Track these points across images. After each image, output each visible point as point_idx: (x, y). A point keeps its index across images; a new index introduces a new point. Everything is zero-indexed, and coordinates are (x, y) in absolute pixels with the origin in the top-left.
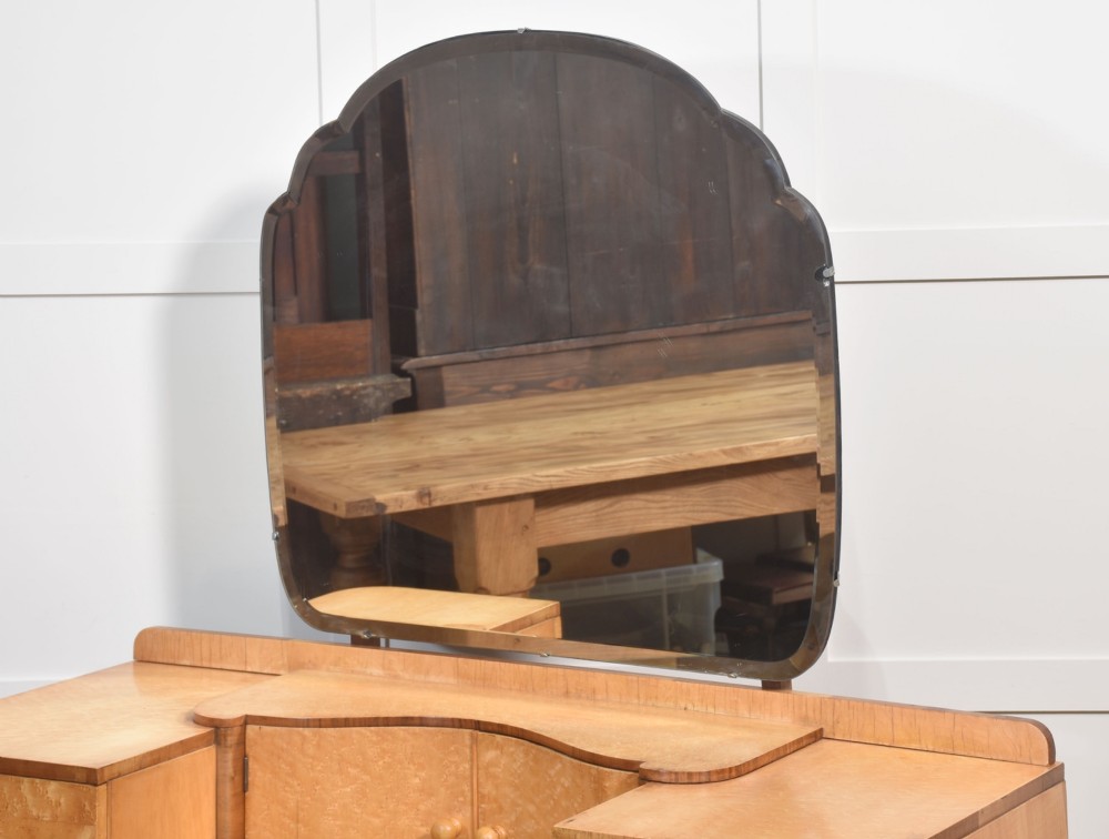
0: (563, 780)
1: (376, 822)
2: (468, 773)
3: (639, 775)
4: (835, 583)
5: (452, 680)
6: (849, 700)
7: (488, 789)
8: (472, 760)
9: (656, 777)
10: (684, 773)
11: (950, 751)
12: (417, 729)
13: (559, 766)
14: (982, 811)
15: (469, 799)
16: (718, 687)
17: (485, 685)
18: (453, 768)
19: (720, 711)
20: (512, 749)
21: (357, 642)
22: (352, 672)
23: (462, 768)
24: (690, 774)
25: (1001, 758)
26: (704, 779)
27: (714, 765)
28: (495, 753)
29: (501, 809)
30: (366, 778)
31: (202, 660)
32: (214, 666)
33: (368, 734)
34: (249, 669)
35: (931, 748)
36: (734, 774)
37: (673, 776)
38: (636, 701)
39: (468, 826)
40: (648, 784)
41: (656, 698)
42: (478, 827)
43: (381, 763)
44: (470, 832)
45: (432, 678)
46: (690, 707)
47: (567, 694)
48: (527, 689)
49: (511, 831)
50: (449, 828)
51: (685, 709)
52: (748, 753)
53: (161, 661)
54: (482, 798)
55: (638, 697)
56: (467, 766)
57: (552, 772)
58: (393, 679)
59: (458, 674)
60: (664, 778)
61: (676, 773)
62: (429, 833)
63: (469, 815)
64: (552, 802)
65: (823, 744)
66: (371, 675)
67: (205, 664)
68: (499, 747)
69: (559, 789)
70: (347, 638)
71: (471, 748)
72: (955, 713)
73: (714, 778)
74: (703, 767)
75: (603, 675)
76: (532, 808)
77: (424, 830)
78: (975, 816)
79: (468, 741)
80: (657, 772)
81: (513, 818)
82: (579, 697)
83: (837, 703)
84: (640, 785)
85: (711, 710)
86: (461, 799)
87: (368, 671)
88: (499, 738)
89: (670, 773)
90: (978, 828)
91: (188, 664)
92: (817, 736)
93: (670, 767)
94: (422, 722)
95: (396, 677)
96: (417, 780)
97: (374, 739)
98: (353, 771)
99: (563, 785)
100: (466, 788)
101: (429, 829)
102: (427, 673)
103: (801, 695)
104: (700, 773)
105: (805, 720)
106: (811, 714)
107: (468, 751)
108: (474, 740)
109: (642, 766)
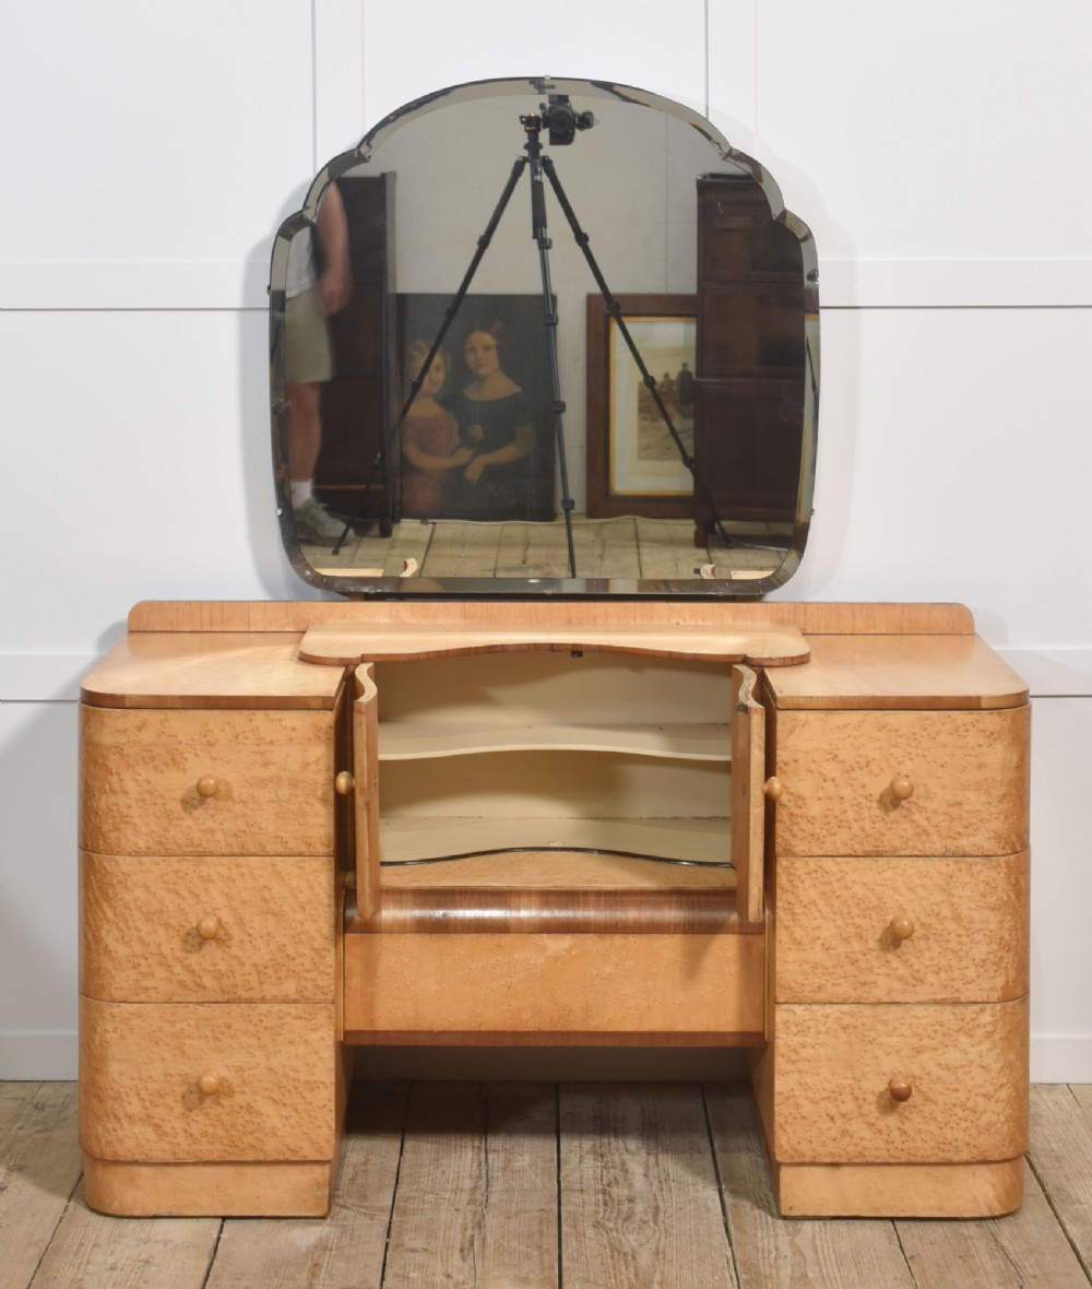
31: (202, 625)
32: (215, 629)
34: (253, 630)
41: (652, 618)
45: (439, 621)
53: (158, 629)
67: (205, 629)
91: (187, 629)
106: (786, 616)
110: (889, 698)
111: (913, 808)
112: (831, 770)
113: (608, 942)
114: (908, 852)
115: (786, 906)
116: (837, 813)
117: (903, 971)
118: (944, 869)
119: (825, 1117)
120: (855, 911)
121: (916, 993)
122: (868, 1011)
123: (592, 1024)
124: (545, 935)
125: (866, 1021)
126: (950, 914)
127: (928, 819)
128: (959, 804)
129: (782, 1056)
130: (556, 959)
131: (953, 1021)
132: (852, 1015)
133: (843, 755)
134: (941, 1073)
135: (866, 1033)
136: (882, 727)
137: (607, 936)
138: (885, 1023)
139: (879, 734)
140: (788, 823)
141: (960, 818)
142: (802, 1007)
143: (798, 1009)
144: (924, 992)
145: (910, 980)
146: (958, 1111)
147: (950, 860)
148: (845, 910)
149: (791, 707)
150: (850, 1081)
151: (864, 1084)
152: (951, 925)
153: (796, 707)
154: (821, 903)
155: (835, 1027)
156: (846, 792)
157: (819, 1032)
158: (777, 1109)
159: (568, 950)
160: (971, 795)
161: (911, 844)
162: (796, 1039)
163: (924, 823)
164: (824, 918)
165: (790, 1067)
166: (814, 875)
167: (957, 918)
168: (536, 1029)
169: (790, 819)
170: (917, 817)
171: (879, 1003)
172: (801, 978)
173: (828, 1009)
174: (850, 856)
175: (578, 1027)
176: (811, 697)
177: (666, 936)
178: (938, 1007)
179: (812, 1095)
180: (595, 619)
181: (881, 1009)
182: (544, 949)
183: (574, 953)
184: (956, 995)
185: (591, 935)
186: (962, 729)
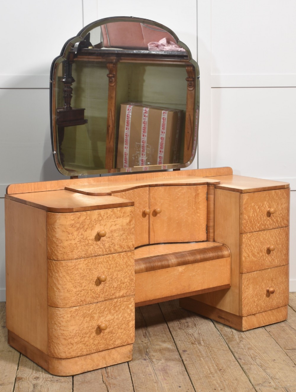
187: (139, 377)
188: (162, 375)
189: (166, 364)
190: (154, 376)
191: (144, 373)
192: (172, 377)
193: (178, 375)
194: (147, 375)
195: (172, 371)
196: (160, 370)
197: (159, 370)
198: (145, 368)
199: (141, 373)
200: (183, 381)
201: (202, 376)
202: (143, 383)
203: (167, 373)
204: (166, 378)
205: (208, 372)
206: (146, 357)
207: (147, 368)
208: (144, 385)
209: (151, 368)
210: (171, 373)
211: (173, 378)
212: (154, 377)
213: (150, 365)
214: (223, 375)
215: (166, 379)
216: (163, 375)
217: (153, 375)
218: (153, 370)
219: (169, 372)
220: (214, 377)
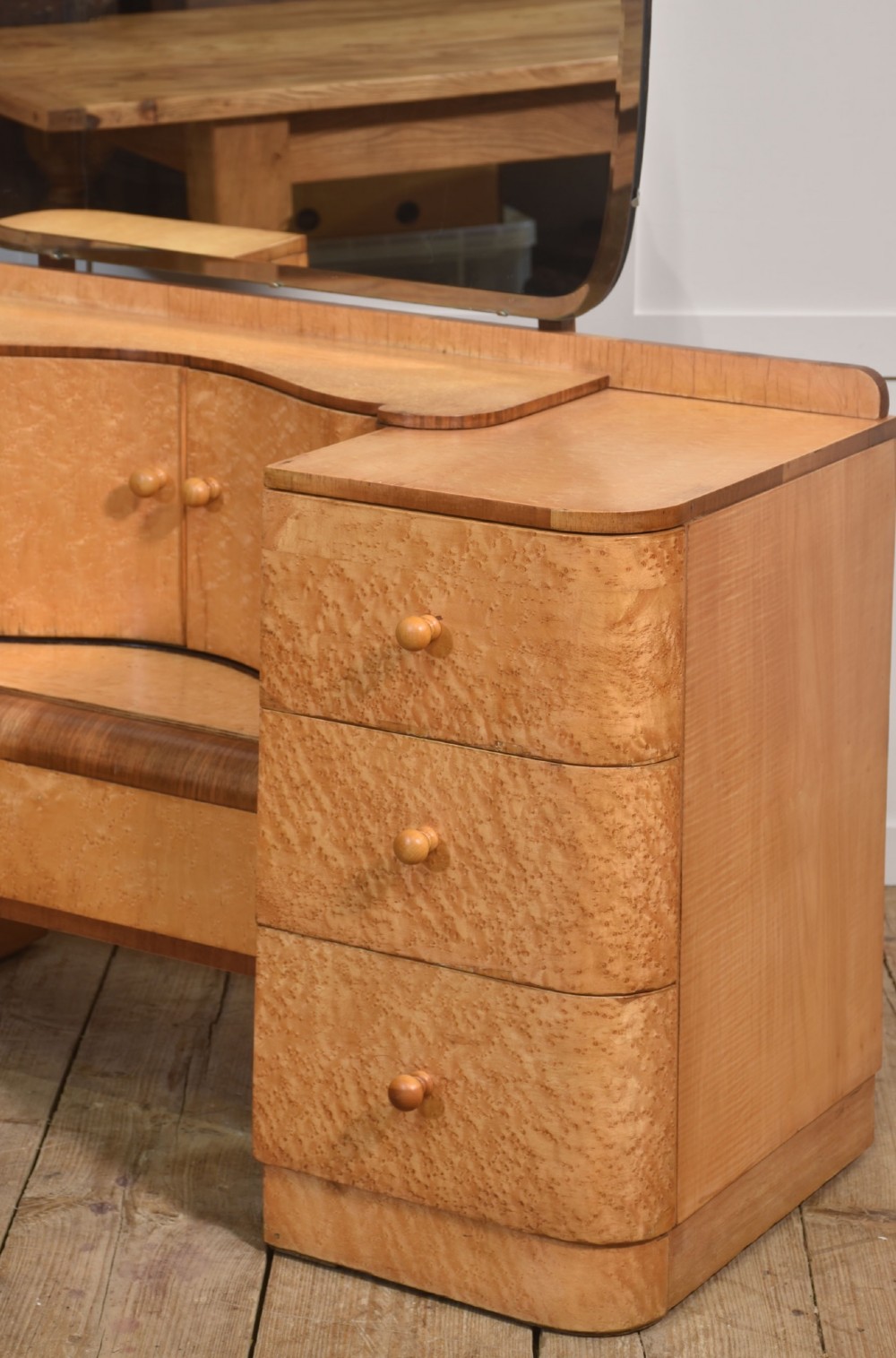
0: (287, 425)
1: (64, 468)
2: (175, 417)
3: (378, 418)
4: (633, 203)
5: (162, 313)
6: (642, 344)
7: (199, 435)
8: (180, 401)
9: (397, 421)
10: (431, 417)
11: (761, 403)
12: (114, 363)
13: (283, 409)
14: (788, 464)
15: (176, 446)
16: (484, 328)
17: (201, 318)
18: (157, 411)
19: (486, 356)
20: (229, 390)
21: (46, 263)
22: (40, 298)
23: (167, 411)
24: (438, 419)
25: (821, 411)
26: (455, 424)
27: (470, 409)
28: (208, 395)
29: (214, 459)
30: (51, 417)
33: (54, 366)
35: (738, 399)
36: (492, 420)
37: (418, 421)
38: (384, 342)
39: (175, 477)
40: (387, 428)
42: (187, 477)
43: (69, 400)
44: (176, 485)
45: (137, 309)
46: (450, 350)
47: (301, 332)
48: (252, 325)
49: (226, 485)
50: (151, 479)
51: (444, 352)
52: (512, 399)
54: (192, 445)
55: (387, 338)
56: (174, 408)
57: (275, 416)
58: (90, 309)
59: (170, 305)
60: (408, 423)
61: (422, 417)
62: (127, 483)
63: (175, 464)
64: (274, 451)
65: (609, 395)
66: (63, 303)
68: (212, 387)
69: (283, 436)
70: (34, 258)
71: (180, 388)
72: (770, 359)
73: (468, 424)
74: (456, 413)
75: (345, 311)
76: (250, 458)
77: (122, 481)
78: (778, 470)
79: (175, 379)
80: (400, 415)
81: (229, 469)
82: (316, 336)
83: (628, 347)
84: (378, 429)
85: (475, 354)
86: (167, 446)
87: (60, 298)
88: (213, 376)
89: (415, 416)
90: (780, 483)
92: (601, 385)
93: (416, 411)
94: (119, 355)
95: (93, 306)
96: (113, 423)
97: (62, 372)
98: (35, 408)
99: (287, 431)
100: (173, 434)
101: (127, 479)
102: (131, 303)
103: (584, 338)
104: (451, 418)
105: (588, 366)
107: (175, 391)
108: (183, 379)
109: (381, 408)
110: (417, 492)
111: (448, 669)
112: (330, 589)
113: (100, 791)
114: (440, 734)
115: (271, 781)
116: (341, 655)
117: (429, 914)
118: (487, 768)
119: (321, 1111)
120: (363, 807)
121: (448, 950)
122: (380, 963)
123: (79, 905)
124: (22, 766)
125: (379, 978)
126: (497, 842)
127: (470, 689)
128: (513, 673)
129: (266, 1004)
130: (37, 803)
131: (501, 1006)
132: (359, 962)
133: (351, 572)
134: (483, 1082)
135: (378, 996)
136: (402, 534)
137: (100, 782)
138: (403, 986)
139: (402, 547)
140: (276, 659)
141: (516, 695)
142: (292, 937)
143: (289, 940)
144: (458, 954)
145: (439, 930)
146: (506, 1147)
147: (499, 758)
148: (350, 804)
149: (282, 486)
150: (356, 1064)
151: (373, 1071)
152: (500, 859)
153: (289, 487)
154: (318, 788)
155: (337, 977)
156: (355, 629)
157: (314, 981)
158: (256, 1080)
159: (53, 793)
160: (533, 663)
161: (445, 722)
162: (282, 982)
163: (464, 696)
164: (322, 811)
165: (275, 1025)
166: (308, 743)
167: (509, 849)
168: (10, 897)
169: (279, 654)
170: (451, 681)
171: (394, 955)
172: (288, 894)
173: (328, 950)
174: (360, 725)
175: (62, 905)
176: (310, 476)
177: (173, 798)
178: (480, 980)
179: (303, 1072)
180: (334, 330)
181: (398, 964)
182: (22, 785)
183: (59, 798)
184: (505, 966)
185: (79, 778)
186: (519, 556)
187: (19, 1302)
188: (130, 1303)
189: (183, 1241)
190: (95, 1301)
191: (51, 1284)
192: (173, 1314)
193: (208, 1304)
194: (64, 1293)
195: (194, 1281)
196: (141, 1269)
197: (135, 1272)
198: (71, 1257)
199: (38, 1284)
200: (213, 1340)
201: (318, 1321)
202: (16, 1338)
203: (161, 1290)
204: (142, 1319)
205: (359, 1299)
206: (112, 1194)
207: (86, 1255)
208: (13, 1347)
209: (106, 1256)
210: (182, 1291)
211: (173, 1323)
212: (87, 1308)
213: (104, 1242)
214: (420, 1325)
215: (137, 1325)
216: (136, 1302)
217: (90, 1295)
218: (108, 1271)
219: (174, 1283)
220: (370, 1331)
